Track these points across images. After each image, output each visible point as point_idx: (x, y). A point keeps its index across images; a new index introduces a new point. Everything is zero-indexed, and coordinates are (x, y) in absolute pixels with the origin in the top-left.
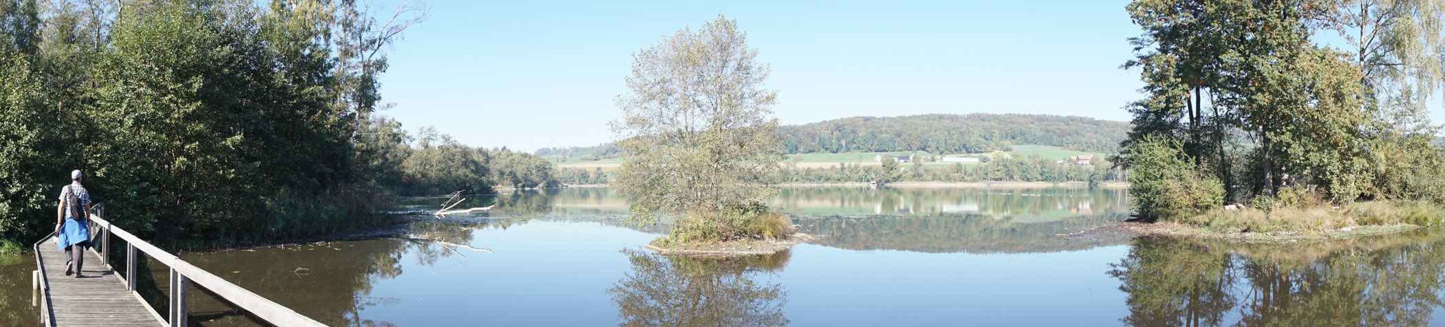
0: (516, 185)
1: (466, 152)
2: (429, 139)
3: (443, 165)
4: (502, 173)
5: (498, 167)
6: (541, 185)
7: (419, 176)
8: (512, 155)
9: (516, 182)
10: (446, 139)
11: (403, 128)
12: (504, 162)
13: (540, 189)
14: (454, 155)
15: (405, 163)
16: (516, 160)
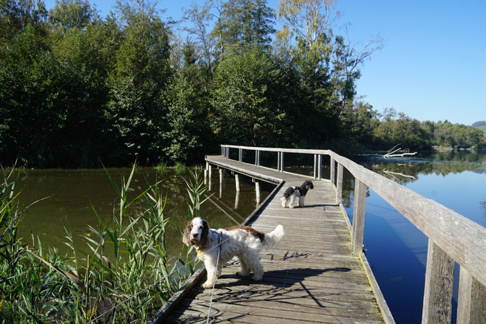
0: (453, 146)
1: (415, 124)
2: (391, 115)
3: (399, 132)
4: (443, 138)
5: (440, 134)
6: (473, 147)
7: (383, 138)
8: (451, 126)
9: (453, 144)
10: (402, 115)
11: (374, 109)
12: (445, 131)
13: (472, 149)
14: (407, 126)
15: (375, 130)
16: (455, 130)
